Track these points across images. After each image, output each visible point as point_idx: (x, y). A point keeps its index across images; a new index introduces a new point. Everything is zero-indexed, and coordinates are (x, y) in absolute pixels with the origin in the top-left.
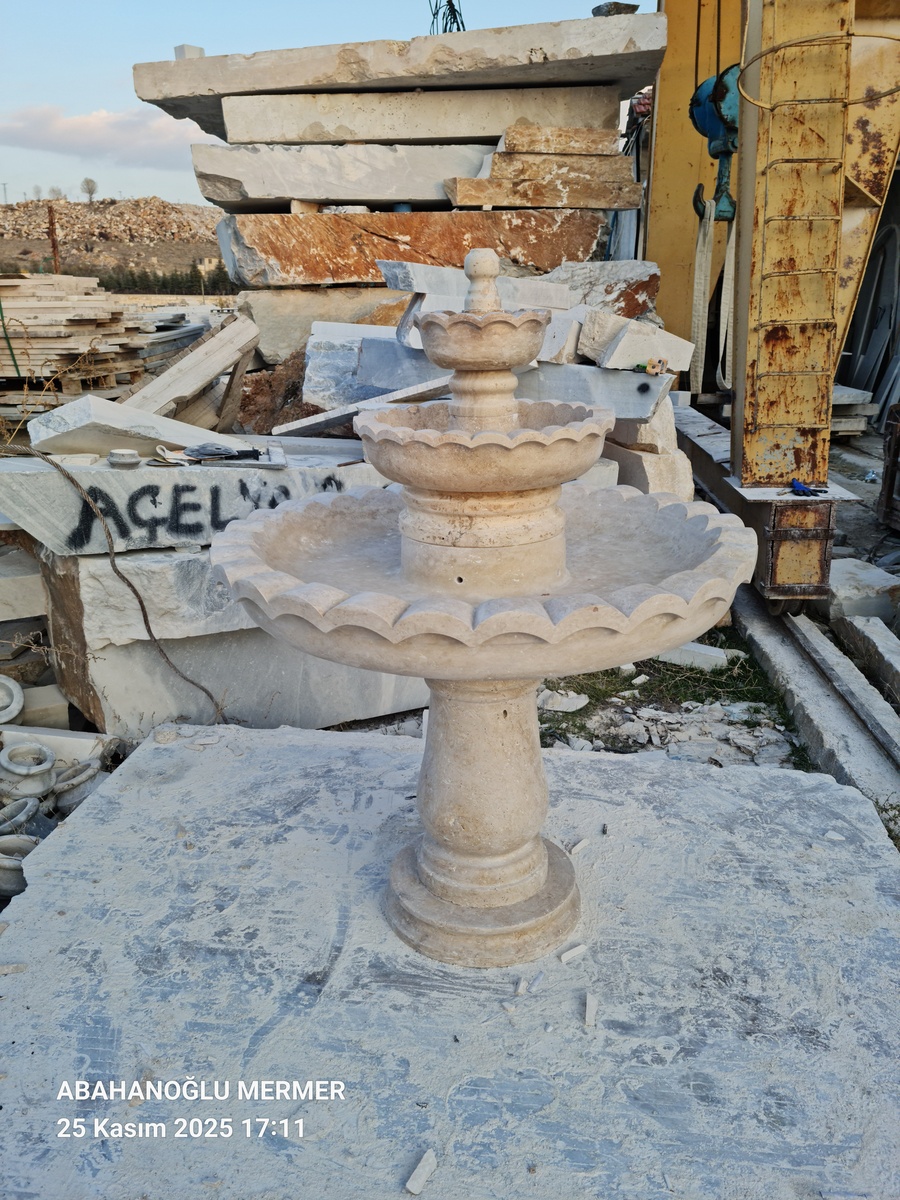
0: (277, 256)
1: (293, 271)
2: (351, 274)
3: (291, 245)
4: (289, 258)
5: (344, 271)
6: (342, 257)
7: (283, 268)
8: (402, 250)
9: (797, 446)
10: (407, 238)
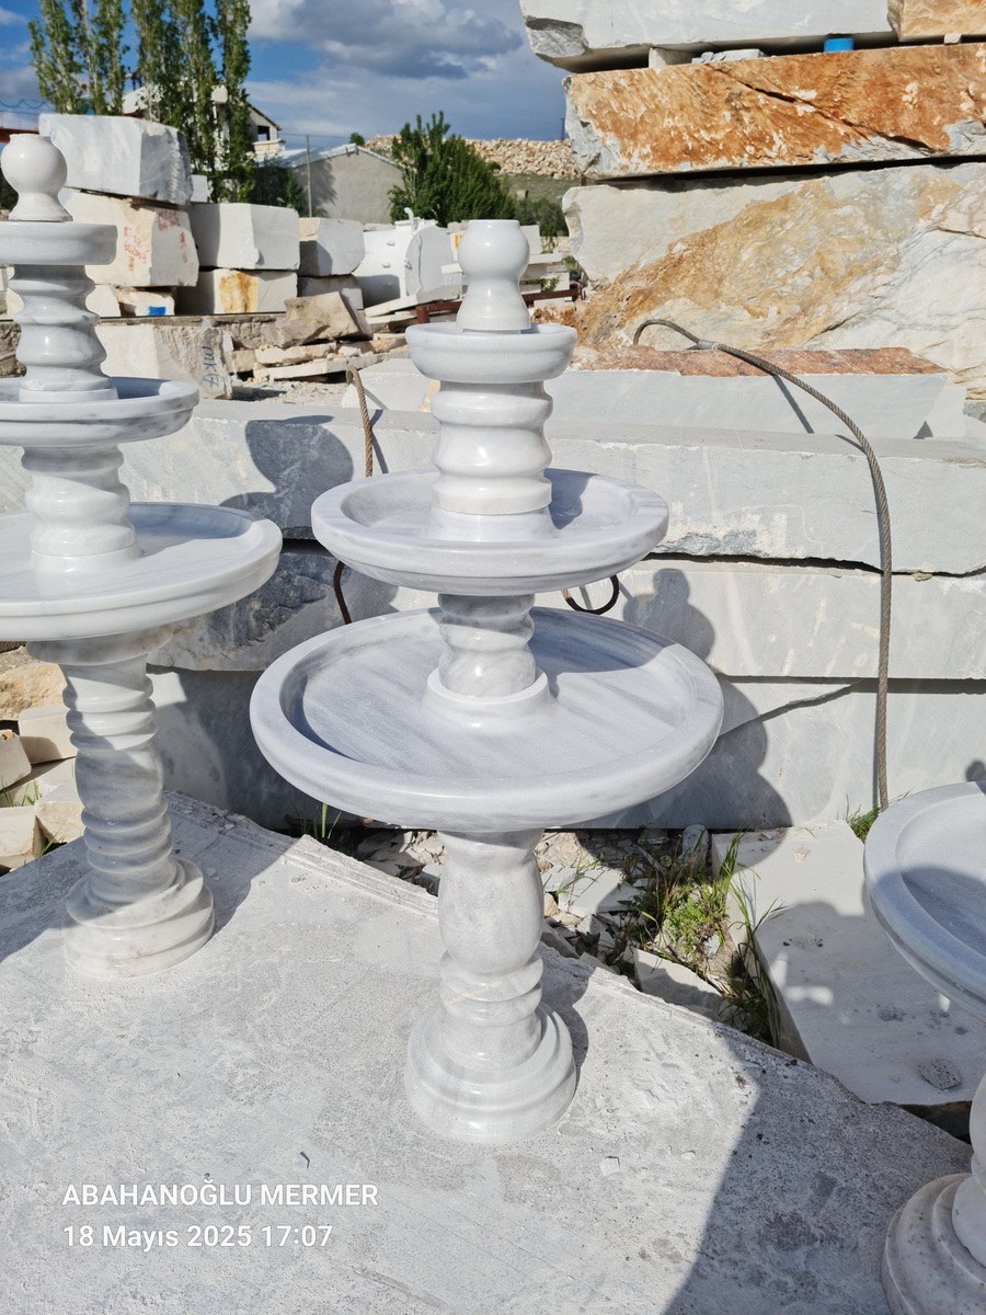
0: (617, 131)
1: (636, 154)
2: (718, 154)
3: (639, 116)
4: (633, 136)
5: (707, 151)
6: (708, 130)
7: (623, 150)
8: (800, 114)
10: (811, 95)
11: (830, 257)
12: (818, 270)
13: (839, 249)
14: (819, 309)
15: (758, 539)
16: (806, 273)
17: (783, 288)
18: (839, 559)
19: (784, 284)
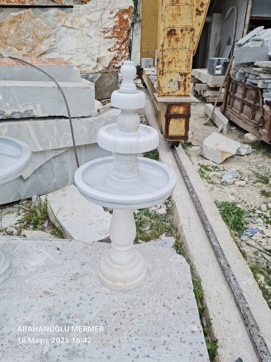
9: (179, 80)
11: (37, 33)
12: (34, 37)
13: (39, 31)
14: (37, 48)
15: (34, 112)
16: (31, 37)
17: (25, 42)
18: (57, 115)
19: (26, 41)
